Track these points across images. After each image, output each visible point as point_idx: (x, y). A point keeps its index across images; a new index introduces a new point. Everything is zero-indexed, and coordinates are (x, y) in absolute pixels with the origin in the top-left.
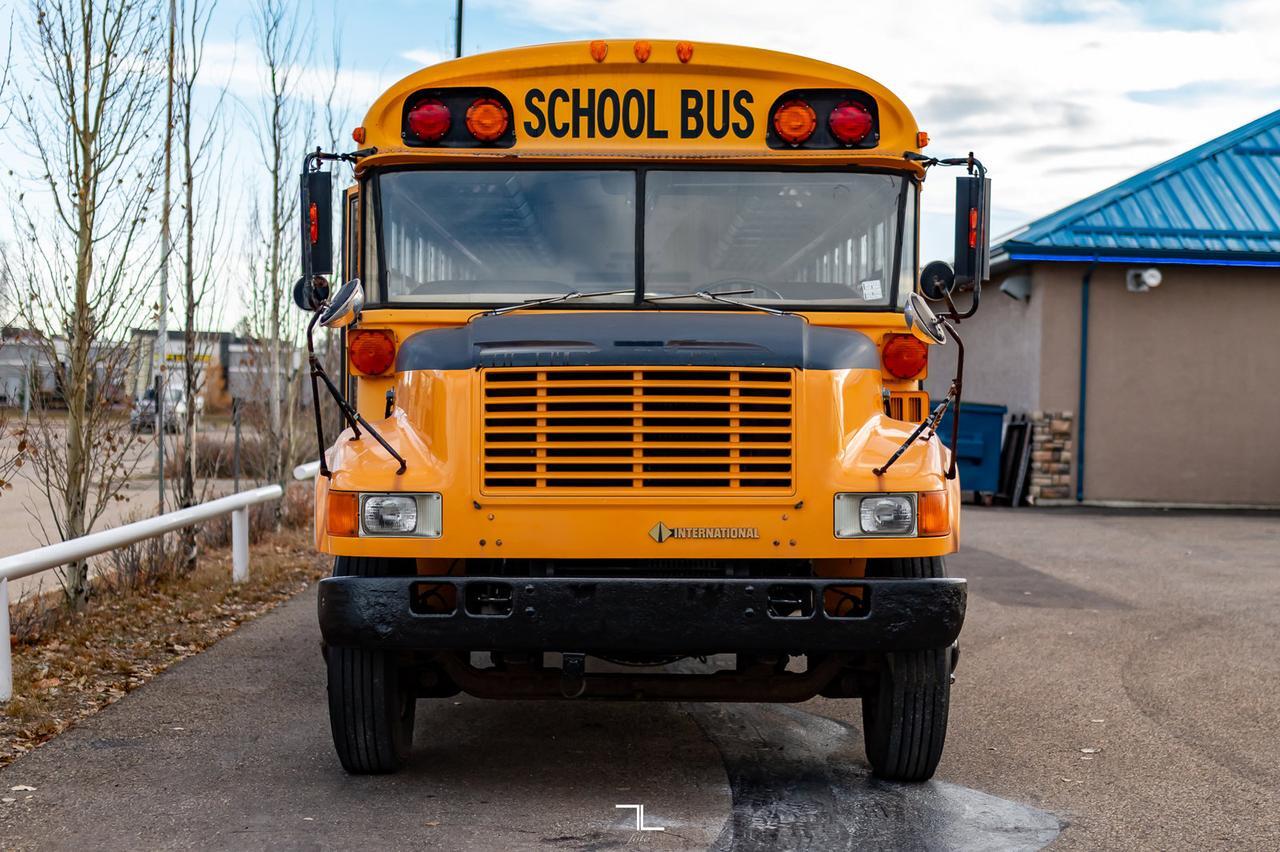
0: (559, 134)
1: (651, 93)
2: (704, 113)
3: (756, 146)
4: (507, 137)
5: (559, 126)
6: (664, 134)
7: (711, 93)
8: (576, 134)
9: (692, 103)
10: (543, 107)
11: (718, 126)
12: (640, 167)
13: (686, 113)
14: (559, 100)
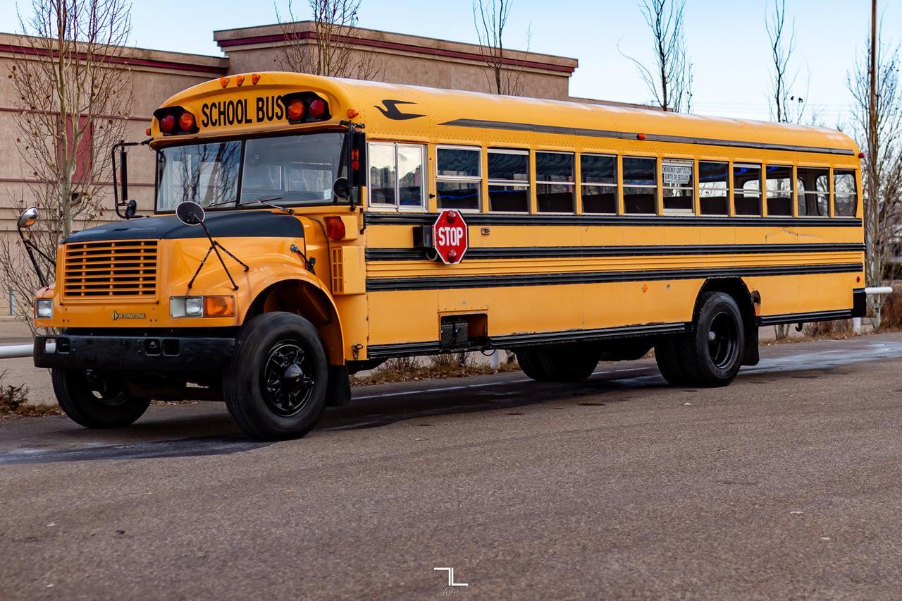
0: (214, 124)
1: (246, 100)
2: (265, 109)
3: (284, 124)
4: (194, 129)
5: (214, 121)
6: (250, 121)
7: (267, 98)
8: (220, 125)
9: (260, 103)
10: (208, 112)
11: (270, 115)
12: (243, 137)
13: (259, 109)
14: (214, 108)
